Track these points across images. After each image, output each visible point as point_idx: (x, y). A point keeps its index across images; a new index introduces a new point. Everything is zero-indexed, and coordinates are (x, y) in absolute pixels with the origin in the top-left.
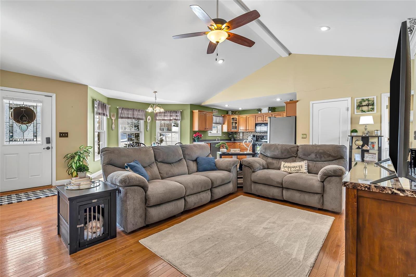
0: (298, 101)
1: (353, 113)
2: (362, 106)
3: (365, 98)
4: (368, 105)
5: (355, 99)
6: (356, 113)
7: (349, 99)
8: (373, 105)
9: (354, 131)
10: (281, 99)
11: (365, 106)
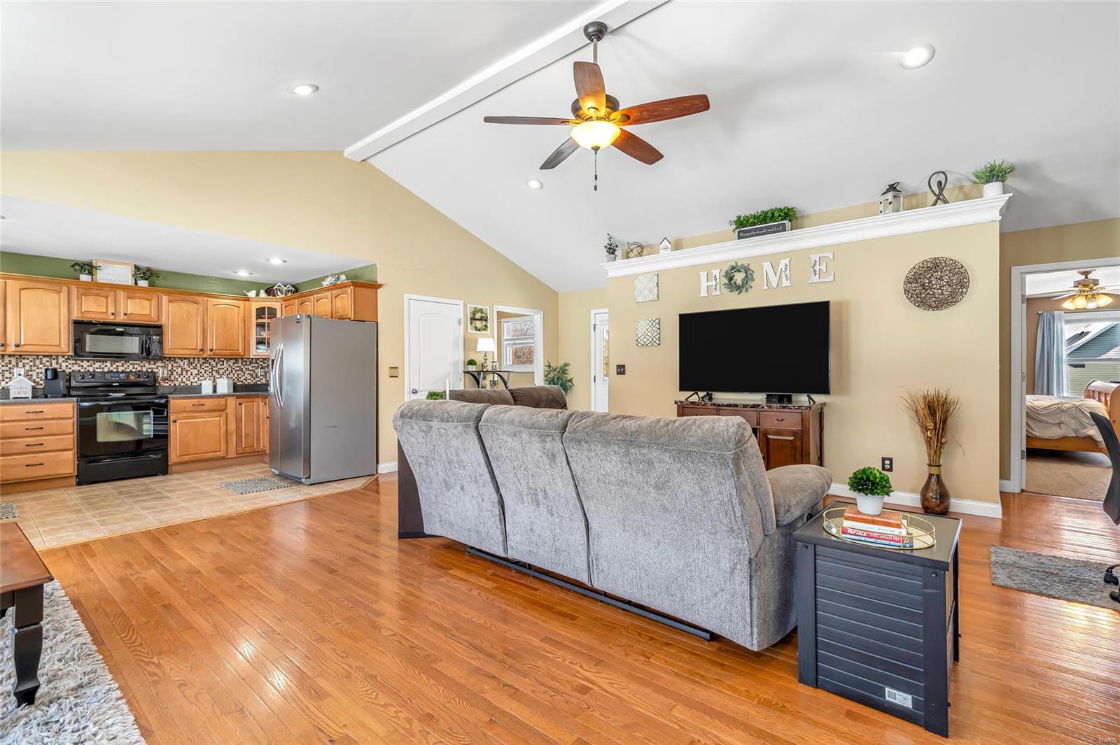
0: (380, 286)
1: (466, 330)
2: (476, 319)
3: (479, 307)
4: (481, 319)
5: (468, 306)
6: (469, 331)
7: (461, 303)
8: (486, 320)
9: (471, 363)
10: (285, 262)
11: (479, 320)
